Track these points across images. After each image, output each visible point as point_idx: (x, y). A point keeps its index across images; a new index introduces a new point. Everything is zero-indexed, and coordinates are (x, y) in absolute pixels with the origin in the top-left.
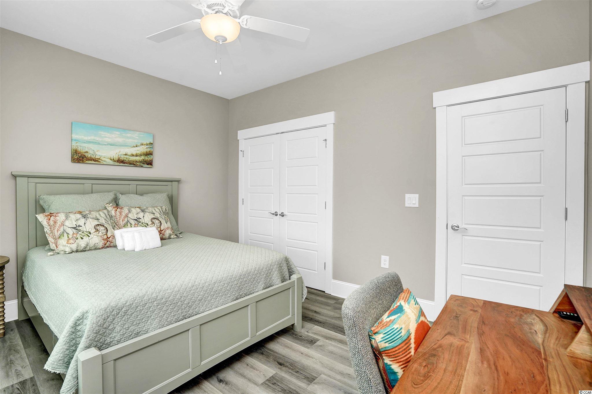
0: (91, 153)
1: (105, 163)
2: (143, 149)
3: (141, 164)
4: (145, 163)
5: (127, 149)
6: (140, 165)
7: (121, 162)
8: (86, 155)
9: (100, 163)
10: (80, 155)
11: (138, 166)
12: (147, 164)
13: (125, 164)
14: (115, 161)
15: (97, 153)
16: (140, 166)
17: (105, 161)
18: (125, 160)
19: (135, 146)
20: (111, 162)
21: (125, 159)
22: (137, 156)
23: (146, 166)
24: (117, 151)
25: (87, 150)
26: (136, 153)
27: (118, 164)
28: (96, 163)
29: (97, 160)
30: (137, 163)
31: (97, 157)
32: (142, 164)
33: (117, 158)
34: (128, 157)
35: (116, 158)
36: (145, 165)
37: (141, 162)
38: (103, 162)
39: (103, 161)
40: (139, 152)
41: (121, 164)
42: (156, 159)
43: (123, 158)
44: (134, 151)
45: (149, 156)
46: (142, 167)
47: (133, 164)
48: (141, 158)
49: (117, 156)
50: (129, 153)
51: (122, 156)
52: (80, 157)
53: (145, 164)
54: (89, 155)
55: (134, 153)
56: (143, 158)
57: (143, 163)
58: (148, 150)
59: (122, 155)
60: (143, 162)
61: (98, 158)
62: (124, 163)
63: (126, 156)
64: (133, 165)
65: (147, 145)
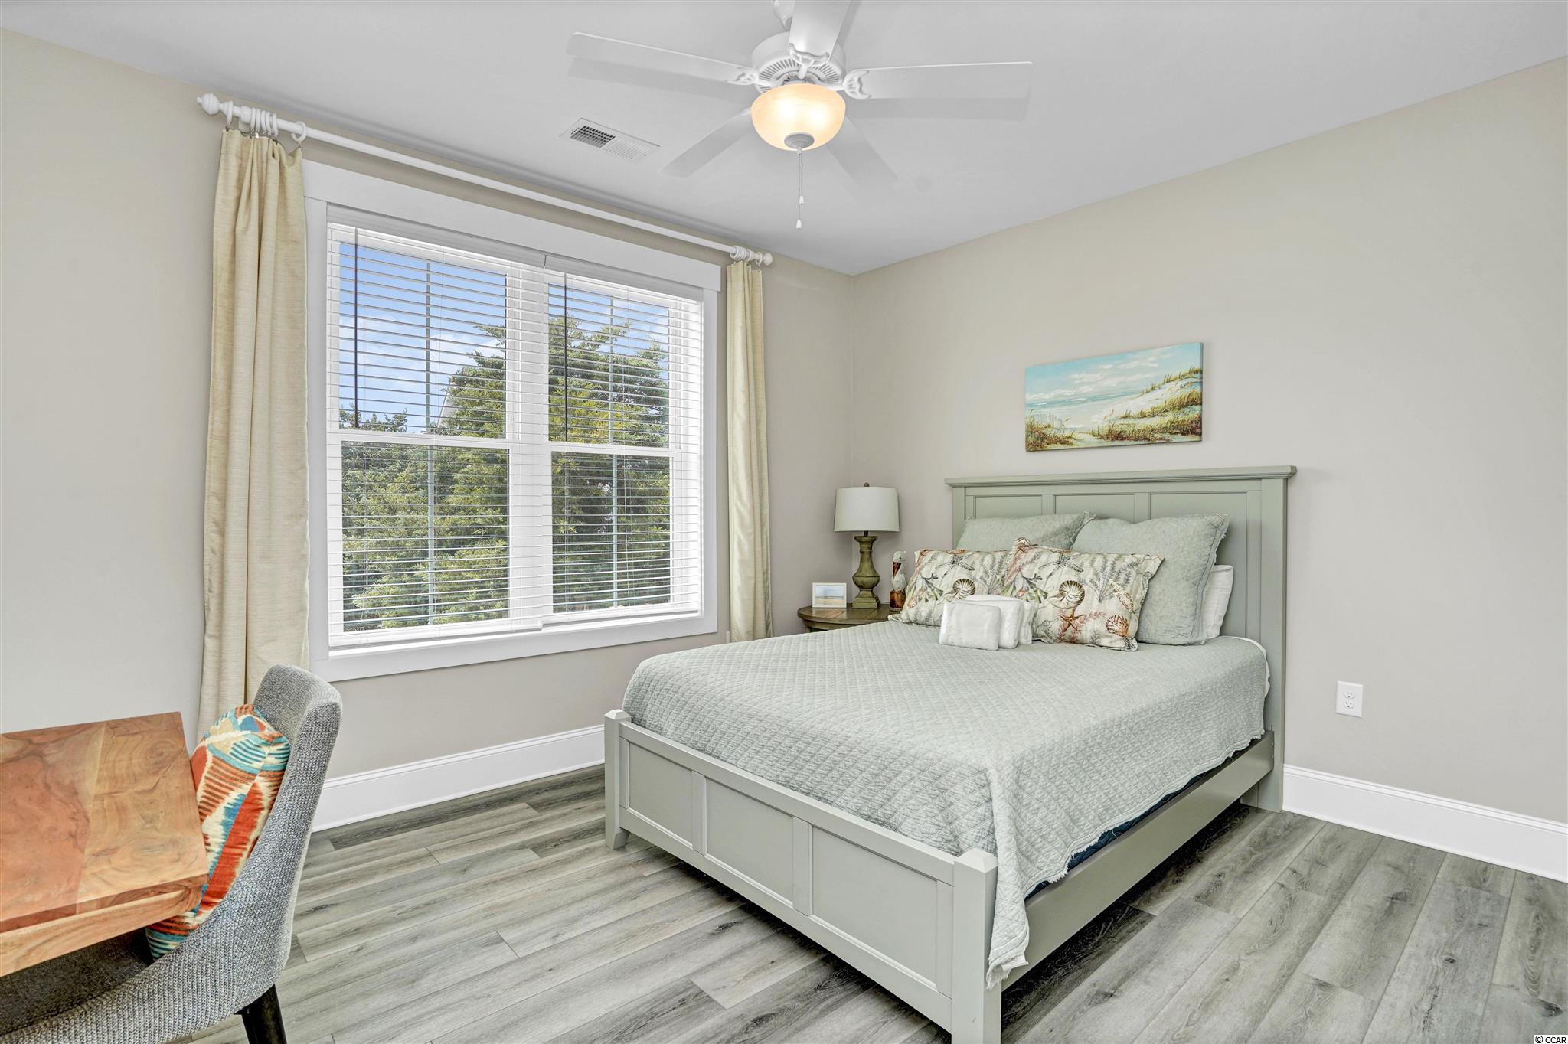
0: (1056, 426)
1: (1081, 445)
2: (1170, 391)
3: (1164, 435)
4: (1178, 431)
5: (1130, 402)
6: (1162, 439)
7: (1116, 437)
8: (1047, 432)
9: (1070, 447)
10: (1037, 434)
11: (1158, 442)
12: (1183, 434)
13: (1125, 441)
14: (1102, 438)
15: (1068, 425)
16: (1162, 441)
17: (1081, 441)
18: (1125, 432)
19: (1149, 388)
20: (1094, 441)
21: (1124, 428)
22: (1153, 414)
23: (1179, 438)
24: (1107, 411)
25: (1048, 421)
26: (1153, 408)
27: (1109, 443)
28: (1066, 446)
29: (1066, 439)
30: (1156, 435)
31: (1066, 434)
32: (1167, 436)
33: (1108, 428)
34: (1131, 421)
35: (1104, 430)
36: (1176, 436)
37: (1164, 430)
38: (1078, 443)
39: (1078, 440)
40: (1160, 404)
41: (1116, 443)
42: (1216, 415)
43: (1120, 426)
44: (1146, 403)
45: (1188, 410)
46: (1168, 442)
47: (1144, 438)
48: (1166, 419)
49: (1107, 423)
50: (1135, 412)
51: (1118, 422)
52: (1037, 438)
53: (1176, 433)
54: (1053, 433)
55: (1147, 409)
56: (1170, 417)
57: (1171, 433)
58: (1186, 392)
59: (1116, 419)
60: (1171, 428)
61: (1069, 435)
62: (1123, 439)
63: (1126, 422)
64: (1143, 442)
65: (1182, 377)
